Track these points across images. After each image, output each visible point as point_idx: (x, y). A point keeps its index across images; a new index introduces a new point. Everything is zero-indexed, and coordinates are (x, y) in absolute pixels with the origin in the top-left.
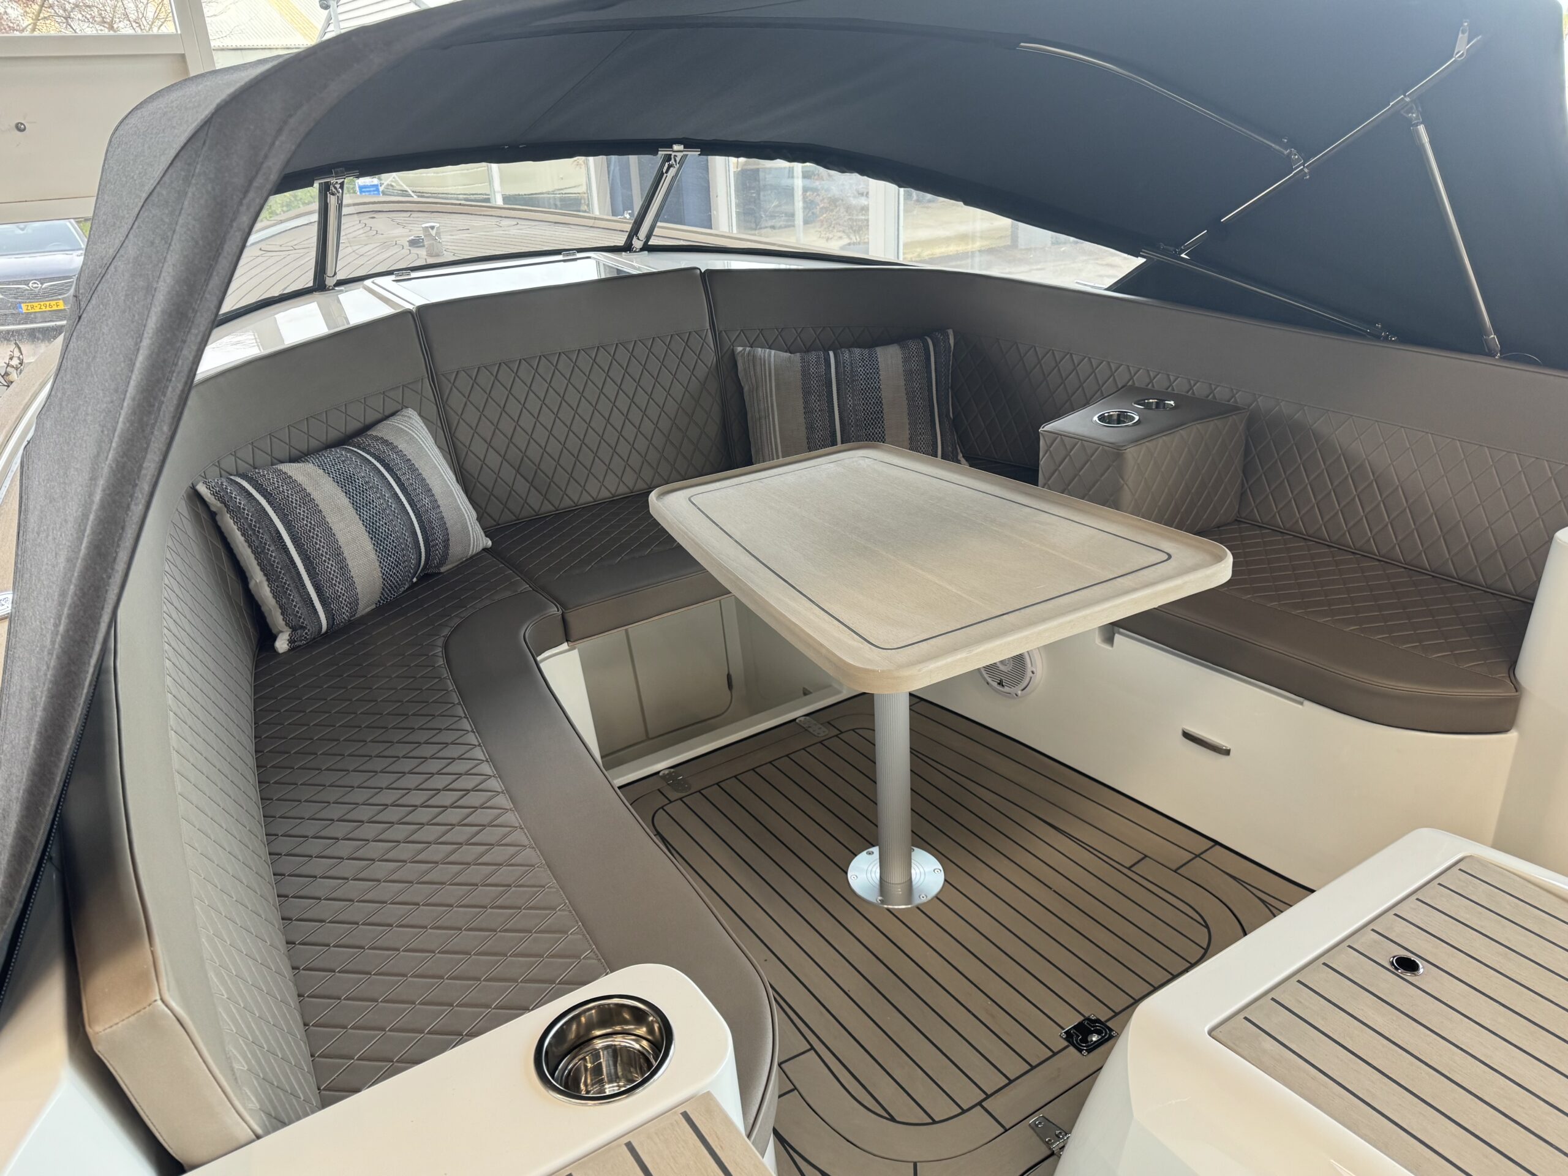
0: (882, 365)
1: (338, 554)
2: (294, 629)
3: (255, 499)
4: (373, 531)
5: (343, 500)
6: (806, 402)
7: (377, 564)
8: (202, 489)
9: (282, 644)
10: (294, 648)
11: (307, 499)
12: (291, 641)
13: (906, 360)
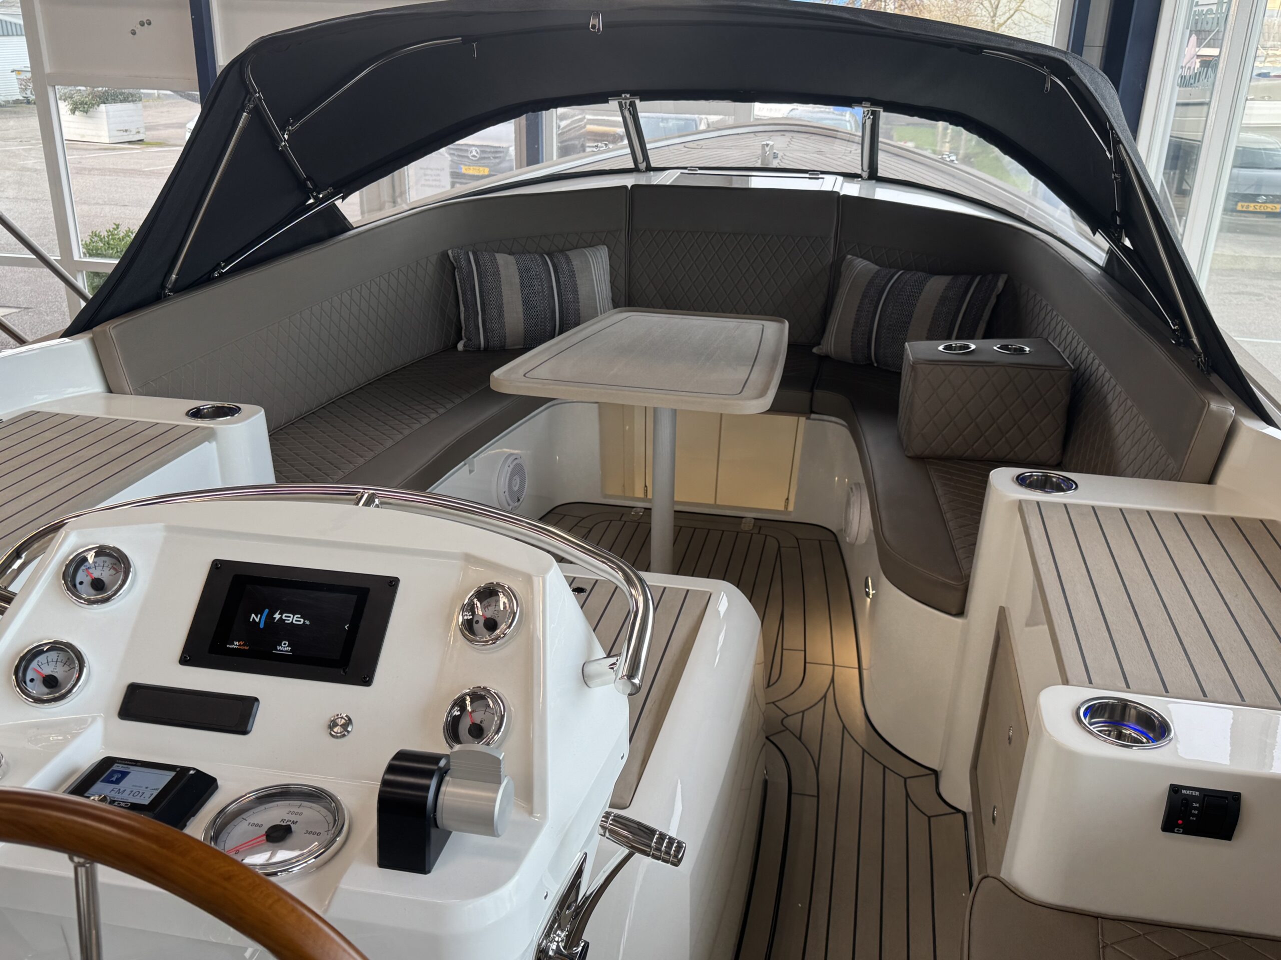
0: (927, 287)
1: (500, 307)
2: (469, 339)
3: (471, 265)
4: (526, 302)
5: (517, 280)
6: (861, 303)
7: (523, 320)
8: (450, 252)
9: (460, 346)
10: (465, 351)
11: (497, 273)
12: (465, 346)
13: (948, 288)
